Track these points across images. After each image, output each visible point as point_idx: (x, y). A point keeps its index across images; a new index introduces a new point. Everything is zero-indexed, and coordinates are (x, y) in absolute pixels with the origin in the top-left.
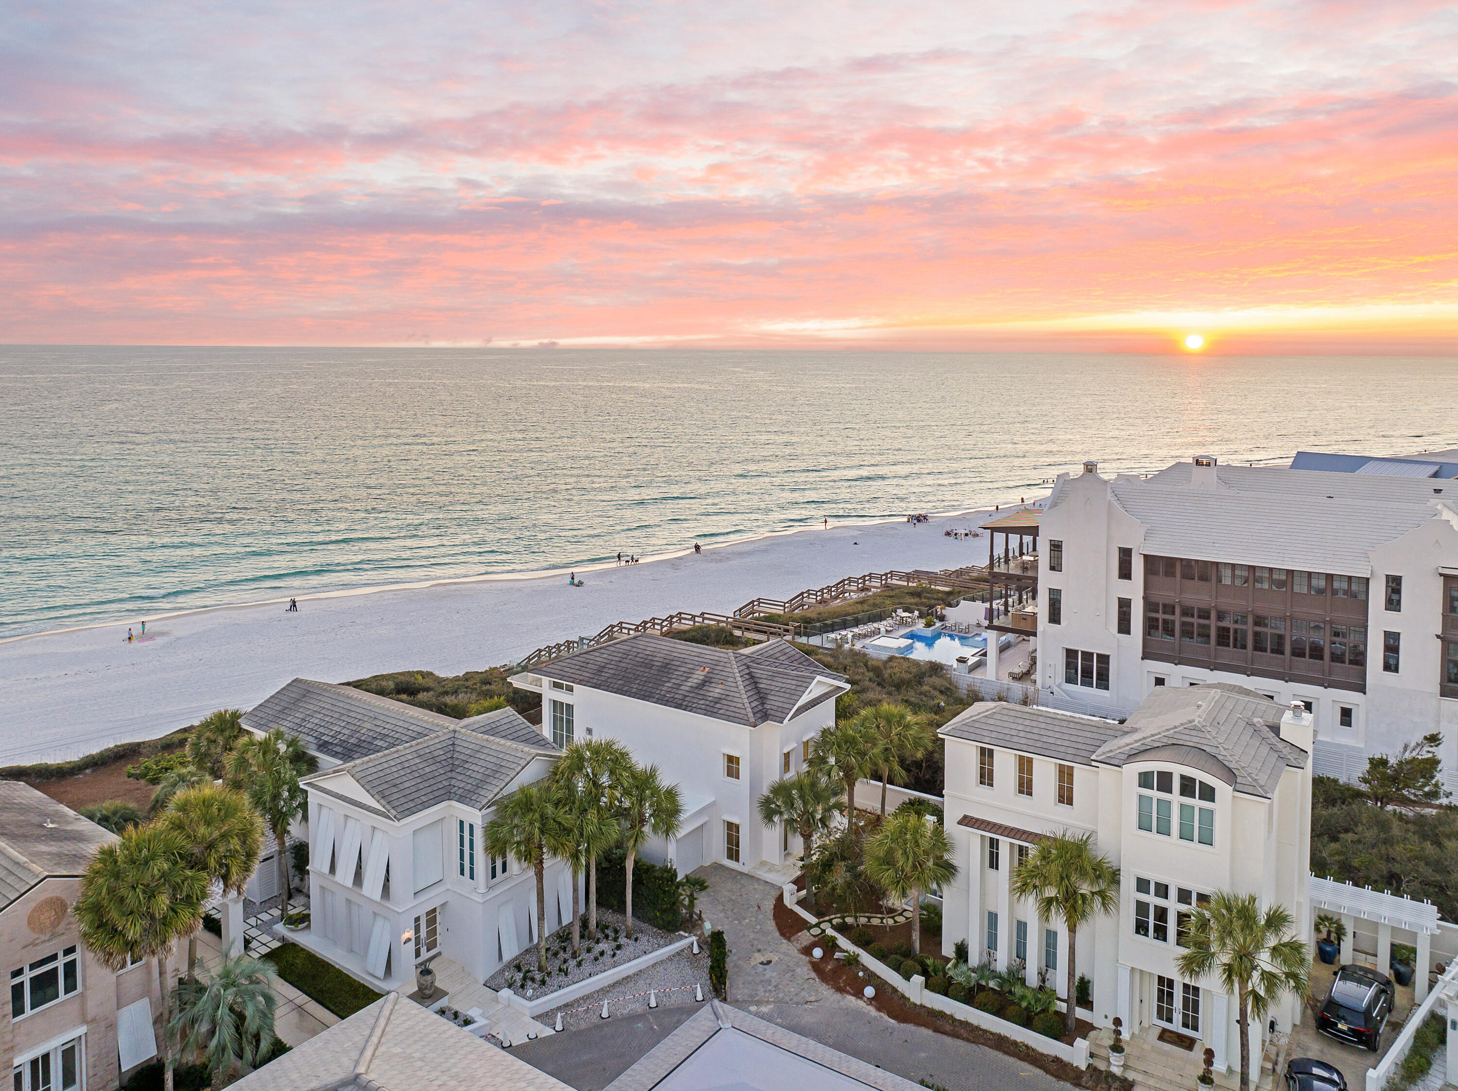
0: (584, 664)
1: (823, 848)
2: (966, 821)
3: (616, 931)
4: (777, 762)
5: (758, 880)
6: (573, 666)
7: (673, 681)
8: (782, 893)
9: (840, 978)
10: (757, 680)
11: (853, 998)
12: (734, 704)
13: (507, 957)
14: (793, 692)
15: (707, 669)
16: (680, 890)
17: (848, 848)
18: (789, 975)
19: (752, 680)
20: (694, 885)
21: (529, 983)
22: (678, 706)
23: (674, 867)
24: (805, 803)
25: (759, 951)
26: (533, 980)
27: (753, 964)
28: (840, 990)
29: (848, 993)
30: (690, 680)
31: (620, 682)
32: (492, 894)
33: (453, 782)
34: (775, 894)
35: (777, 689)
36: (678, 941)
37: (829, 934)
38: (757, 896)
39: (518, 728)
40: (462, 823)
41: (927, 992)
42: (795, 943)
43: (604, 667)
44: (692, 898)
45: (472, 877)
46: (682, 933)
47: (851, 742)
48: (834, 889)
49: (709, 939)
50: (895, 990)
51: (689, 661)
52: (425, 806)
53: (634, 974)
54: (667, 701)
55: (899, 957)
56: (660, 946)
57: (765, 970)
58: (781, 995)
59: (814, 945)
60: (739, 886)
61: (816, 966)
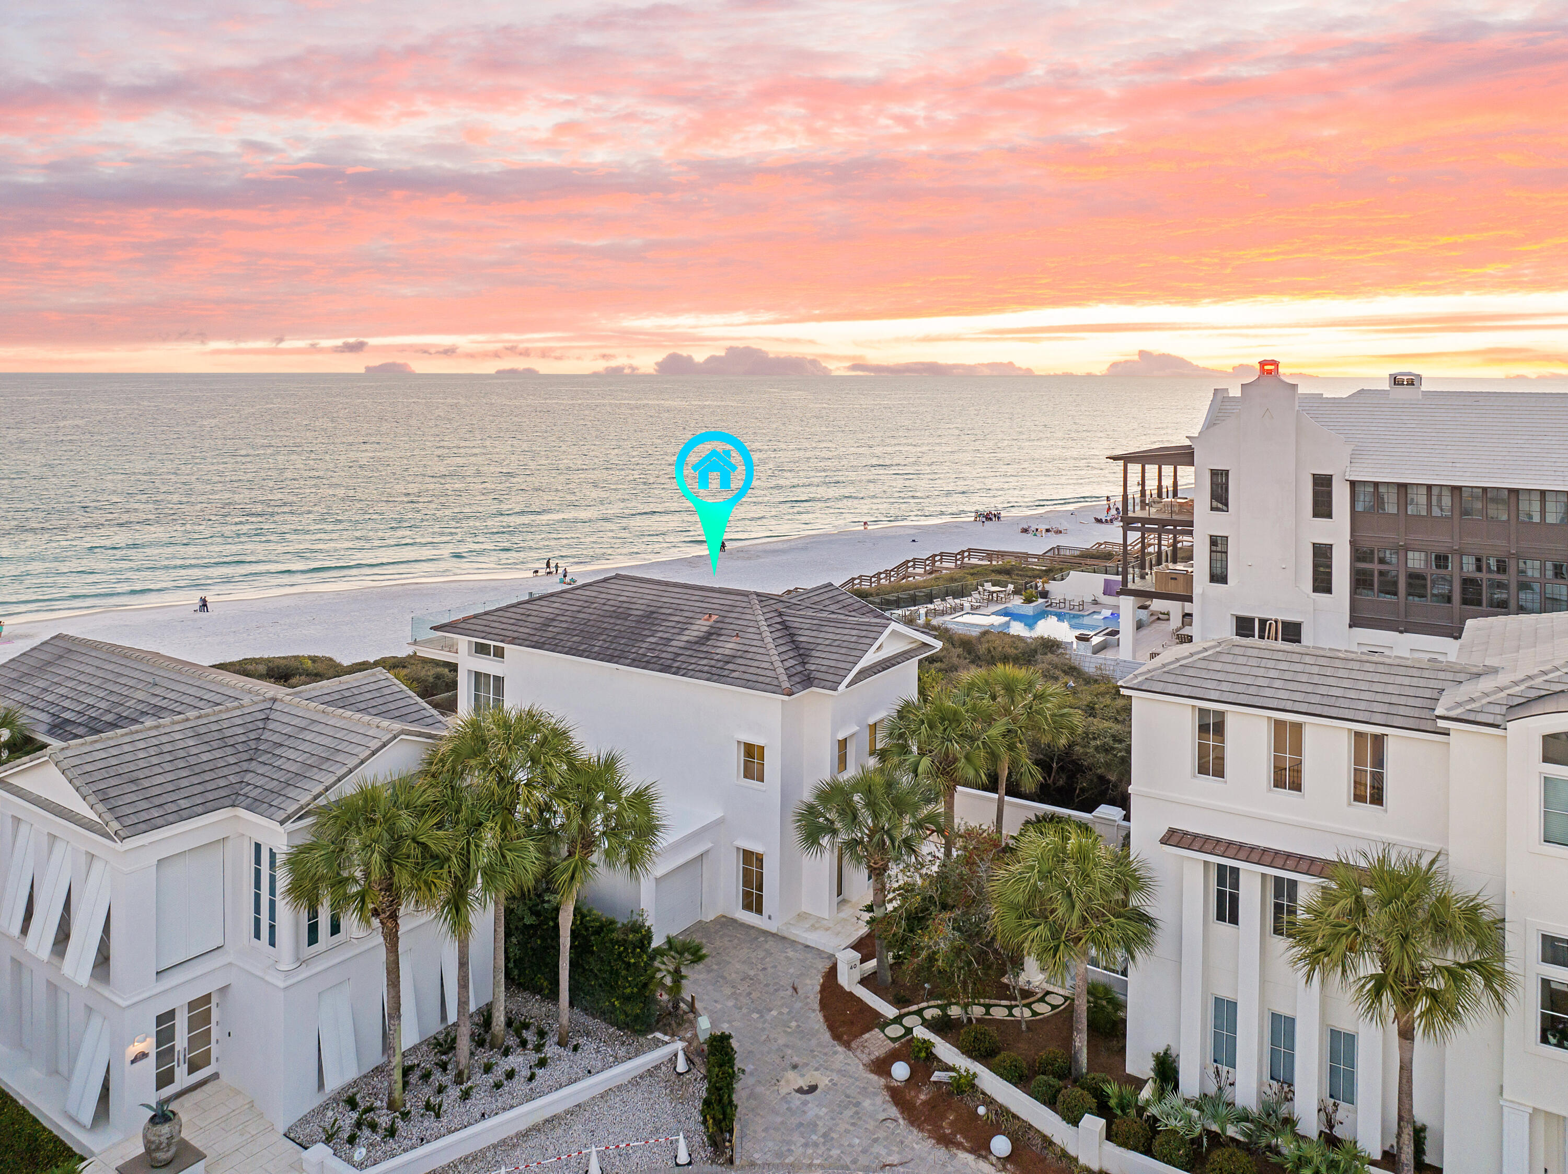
0: (523, 617)
1: (907, 890)
2: (1174, 838)
3: (542, 1034)
4: (827, 754)
5: (793, 943)
6: (505, 620)
7: (660, 634)
8: (836, 964)
9: (943, 1117)
10: (793, 631)
11: (970, 1158)
12: (756, 664)
13: (334, 1083)
14: (852, 646)
15: (714, 618)
16: (657, 964)
17: (956, 887)
18: (848, 1113)
19: (787, 632)
20: (681, 954)
21: (367, 1132)
22: (666, 669)
23: (647, 924)
24: (876, 817)
25: (795, 1067)
26: (373, 1127)
27: (783, 1091)
28: (946, 1141)
29: (959, 1146)
30: (687, 632)
31: (575, 639)
32: (304, 973)
33: (248, 777)
34: (824, 966)
35: (827, 642)
36: (651, 1049)
37: (920, 1036)
38: (791, 971)
39: (390, 698)
40: (258, 847)
41: (1110, 1146)
42: (858, 1053)
43: (553, 620)
44: (678, 976)
45: (272, 943)
46: (659, 1035)
47: (950, 719)
48: (932, 958)
49: (705, 1047)
50: (1048, 1142)
51: (686, 608)
52: (183, 815)
53: (567, 1112)
54: (647, 662)
55: (1054, 1081)
56: (617, 1060)
57: (805, 1103)
58: (835, 1152)
59: (894, 1057)
60: (761, 954)
61: (897, 1095)
